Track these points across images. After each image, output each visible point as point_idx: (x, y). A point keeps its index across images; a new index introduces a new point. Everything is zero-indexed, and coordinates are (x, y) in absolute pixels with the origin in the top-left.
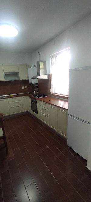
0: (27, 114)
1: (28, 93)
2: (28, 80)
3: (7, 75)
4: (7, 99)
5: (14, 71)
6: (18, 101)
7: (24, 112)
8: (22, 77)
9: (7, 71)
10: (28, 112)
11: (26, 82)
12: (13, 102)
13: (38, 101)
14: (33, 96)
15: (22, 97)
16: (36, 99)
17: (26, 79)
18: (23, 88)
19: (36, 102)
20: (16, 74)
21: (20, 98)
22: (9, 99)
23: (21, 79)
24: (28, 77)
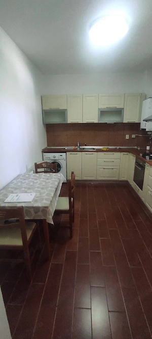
0: (125, 185)
1: (136, 147)
2: (139, 124)
3: (103, 113)
4: (96, 153)
5: (116, 106)
6: (113, 160)
7: (121, 181)
8: (127, 118)
9: (104, 106)
10: (127, 181)
11: (135, 127)
12: (105, 160)
13: (147, 165)
14: (141, 155)
15: (122, 153)
16: (145, 162)
17: (137, 121)
18: (127, 137)
19: (143, 168)
20: (119, 112)
21: (118, 155)
22: (99, 153)
23: (125, 121)
24: (140, 118)
